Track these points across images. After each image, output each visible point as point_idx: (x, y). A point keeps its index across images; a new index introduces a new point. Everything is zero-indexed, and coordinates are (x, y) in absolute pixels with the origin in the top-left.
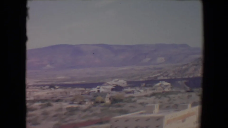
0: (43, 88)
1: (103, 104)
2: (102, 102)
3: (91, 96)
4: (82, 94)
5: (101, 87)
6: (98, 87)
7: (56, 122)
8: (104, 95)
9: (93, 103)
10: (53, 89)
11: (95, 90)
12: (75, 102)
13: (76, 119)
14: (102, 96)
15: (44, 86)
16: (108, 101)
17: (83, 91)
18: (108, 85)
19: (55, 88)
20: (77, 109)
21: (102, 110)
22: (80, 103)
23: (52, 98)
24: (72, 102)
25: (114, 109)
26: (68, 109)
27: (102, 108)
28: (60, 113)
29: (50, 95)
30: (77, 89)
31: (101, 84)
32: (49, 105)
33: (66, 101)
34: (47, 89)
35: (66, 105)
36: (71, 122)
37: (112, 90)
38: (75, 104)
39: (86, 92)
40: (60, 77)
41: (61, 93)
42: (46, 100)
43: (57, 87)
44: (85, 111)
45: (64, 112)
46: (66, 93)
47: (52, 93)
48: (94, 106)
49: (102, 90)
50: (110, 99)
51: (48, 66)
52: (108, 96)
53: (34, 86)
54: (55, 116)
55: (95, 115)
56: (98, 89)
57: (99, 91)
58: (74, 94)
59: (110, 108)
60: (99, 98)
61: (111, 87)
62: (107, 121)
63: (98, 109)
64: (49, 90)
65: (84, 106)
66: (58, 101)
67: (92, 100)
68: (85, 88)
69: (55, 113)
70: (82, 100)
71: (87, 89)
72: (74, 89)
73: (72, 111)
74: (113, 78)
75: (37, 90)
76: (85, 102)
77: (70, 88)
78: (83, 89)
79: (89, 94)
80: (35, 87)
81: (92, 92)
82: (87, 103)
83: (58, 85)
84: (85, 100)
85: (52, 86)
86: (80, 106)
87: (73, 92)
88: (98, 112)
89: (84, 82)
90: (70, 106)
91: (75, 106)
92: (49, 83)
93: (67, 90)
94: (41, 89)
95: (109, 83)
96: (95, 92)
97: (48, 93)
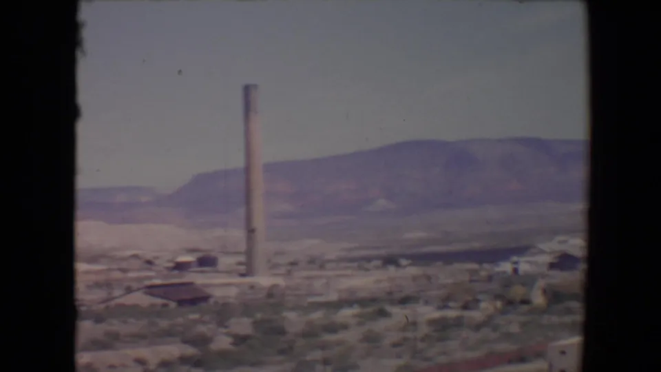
0: (366, 265)
1: (525, 308)
2: (525, 302)
3: (495, 286)
4: (471, 281)
5: (522, 259)
6: (515, 258)
7: (401, 362)
8: (528, 281)
9: (499, 304)
10: (392, 269)
11: (506, 267)
12: (451, 304)
13: (456, 350)
14: (523, 285)
15: (369, 259)
16: (538, 299)
17: (473, 272)
18: (542, 252)
19: (398, 265)
20: (458, 323)
21: (523, 325)
22: (465, 307)
23: (390, 293)
24: (444, 304)
25: (555, 319)
26: (432, 322)
27: (523, 319)
28: (409, 335)
29: (385, 285)
30: (457, 266)
31: (521, 251)
32: (382, 313)
33: (427, 303)
34: (377, 268)
35: (428, 312)
36: (442, 359)
37: (552, 266)
38: (452, 308)
39: (483, 273)
40: (415, 234)
41: (415, 278)
42: (373, 300)
43: (404, 262)
44: (478, 327)
45: (424, 330)
46: (429, 278)
47: (391, 279)
48: (503, 312)
49: (524, 267)
50: (545, 292)
51: (382, 203)
52: (541, 283)
53: (341, 260)
54: (395, 345)
55: (508, 336)
56: (515, 266)
57: (515, 271)
58: (450, 281)
59: (546, 319)
60: (518, 291)
61: (546, 259)
62: (539, 355)
63: (513, 323)
64: (382, 271)
65: (476, 315)
66: (405, 301)
67: (498, 297)
68: (480, 262)
69: (395, 337)
70: (470, 298)
71: (486, 266)
72: (450, 268)
73: (442, 328)
74: (554, 232)
75: (349, 272)
76: (478, 301)
77: (439, 263)
78: (474, 266)
79: (490, 278)
80: (343, 265)
81: (498, 273)
82: (483, 305)
84: (480, 297)
85: (390, 261)
86: (467, 314)
87: (446, 275)
88: (515, 329)
89: (476, 245)
90: (437, 314)
91: (451, 314)
92: (383, 252)
93: (431, 270)
94: (360, 268)
95: (542, 246)
96: (504, 272)
97: (378, 281)
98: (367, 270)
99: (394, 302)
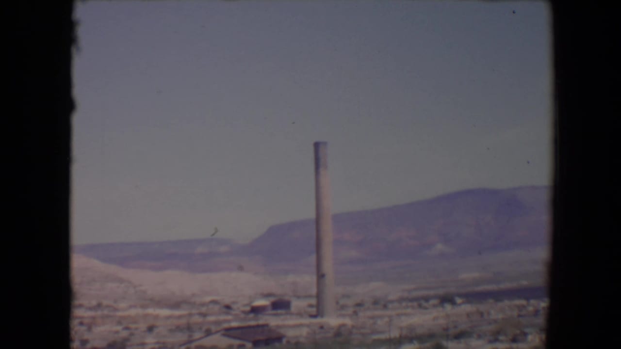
0: (424, 304)
3: (541, 320)
9: (544, 337)
10: (448, 307)
12: (501, 338)
15: (427, 299)
17: (521, 308)
19: (453, 303)
22: (514, 340)
23: (446, 329)
24: (495, 337)
29: (442, 321)
30: (507, 303)
33: (479, 337)
34: (434, 306)
38: (502, 341)
39: (530, 309)
41: (468, 315)
42: (431, 336)
43: (459, 300)
46: (482, 314)
47: (448, 316)
51: (440, 247)
53: (401, 300)
58: (500, 316)
64: (440, 309)
66: (459, 336)
67: (542, 330)
70: (518, 332)
71: (532, 302)
72: (500, 304)
75: (409, 311)
76: (525, 334)
77: (491, 301)
78: (523, 302)
79: (536, 313)
80: (404, 304)
81: (544, 308)
82: (530, 338)
83: (460, 295)
84: (527, 330)
85: (447, 299)
86: (515, 346)
87: (498, 311)
89: (524, 283)
91: (502, 346)
92: (441, 292)
93: (483, 307)
94: (420, 306)
97: (435, 318)
98: (425, 308)
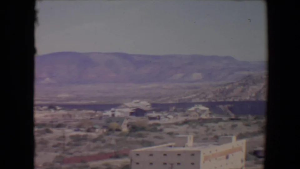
0: (41, 108)
1: (119, 133)
2: (118, 130)
3: (103, 122)
4: (91, 119)
5: (117, 110)
6: (113, 109)
7: (58, 154)
8: (120, 120)
9: (105, 130)
10: (53, 111)
11: (109, 113)
12: (82, 129)
13: (84, 150)
14: (117, 122)
15: (42, 106)
16: (125, 129)
17: (92, 114)
18: (127, 107)
19: (55, 109)
20: (85, 138)
21: (117, 141)
22: (88, 131)
23: (52, 122)
24: (78, 128)
25: (133, 139)
26: (72, 137)
27: (118, 138)
28: (61, 142)
29: (49, 118)
30: (84, 111)
31: (116, 106)
32: (48, 131)
33: (70, 128)
34: (45, 110)
35: (70, 132)
36: (78, 154)
37: (132, 114)
38: (82, 131)
39: (97, 115)
40: (63, 95)
41: (64, 116)
42: (43, 125)
43: (58, 108)
44: (95, 140)
45: (68, 140)
46: (70, 116)
47: (52, 116)
48: (108, 134)
49: (117, 114)
50: (128, 125)
51: (48, 79)
52: (126, 122)
54: (55, 146)
55: (110, 146)
56: (113, 113)
57: (113, 115)
58: (81, 118)
59: (129, 138)
60: (114, 125)
61: (129, 110)
62: (126, 155)
63: (112, 139)
64: (48, 112)
65: (94, 135)
66: (59, 126)
67: (104, 127)
68: (96, 110)
69: (56, 142)
70: (91, 127)
71: (98, 112)
72: (81, 112)
73: (77, 140)
74: (133, 98)
76: (95, 128)
77: (75, 110)
78: (93, 112)
79: (100, 118)
81: (105, 116)
82: (97, 130)
84: (96, 126)
85: (52, 107)
86: (89, 134)
87: (79, 115)
88: (113, 142)
89: (94, 102)
90: (75, 133)
91: (82, 133)
92: (49, 103)
93: (71, 112)
95: (128, 104)
96: (108, 116)
97: (46, 116)
98: (41, 110)
99: (53, 126)
